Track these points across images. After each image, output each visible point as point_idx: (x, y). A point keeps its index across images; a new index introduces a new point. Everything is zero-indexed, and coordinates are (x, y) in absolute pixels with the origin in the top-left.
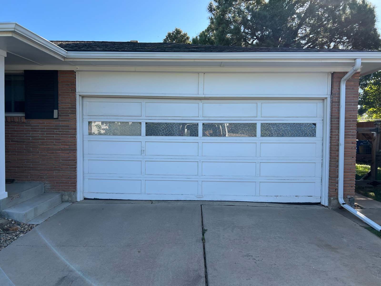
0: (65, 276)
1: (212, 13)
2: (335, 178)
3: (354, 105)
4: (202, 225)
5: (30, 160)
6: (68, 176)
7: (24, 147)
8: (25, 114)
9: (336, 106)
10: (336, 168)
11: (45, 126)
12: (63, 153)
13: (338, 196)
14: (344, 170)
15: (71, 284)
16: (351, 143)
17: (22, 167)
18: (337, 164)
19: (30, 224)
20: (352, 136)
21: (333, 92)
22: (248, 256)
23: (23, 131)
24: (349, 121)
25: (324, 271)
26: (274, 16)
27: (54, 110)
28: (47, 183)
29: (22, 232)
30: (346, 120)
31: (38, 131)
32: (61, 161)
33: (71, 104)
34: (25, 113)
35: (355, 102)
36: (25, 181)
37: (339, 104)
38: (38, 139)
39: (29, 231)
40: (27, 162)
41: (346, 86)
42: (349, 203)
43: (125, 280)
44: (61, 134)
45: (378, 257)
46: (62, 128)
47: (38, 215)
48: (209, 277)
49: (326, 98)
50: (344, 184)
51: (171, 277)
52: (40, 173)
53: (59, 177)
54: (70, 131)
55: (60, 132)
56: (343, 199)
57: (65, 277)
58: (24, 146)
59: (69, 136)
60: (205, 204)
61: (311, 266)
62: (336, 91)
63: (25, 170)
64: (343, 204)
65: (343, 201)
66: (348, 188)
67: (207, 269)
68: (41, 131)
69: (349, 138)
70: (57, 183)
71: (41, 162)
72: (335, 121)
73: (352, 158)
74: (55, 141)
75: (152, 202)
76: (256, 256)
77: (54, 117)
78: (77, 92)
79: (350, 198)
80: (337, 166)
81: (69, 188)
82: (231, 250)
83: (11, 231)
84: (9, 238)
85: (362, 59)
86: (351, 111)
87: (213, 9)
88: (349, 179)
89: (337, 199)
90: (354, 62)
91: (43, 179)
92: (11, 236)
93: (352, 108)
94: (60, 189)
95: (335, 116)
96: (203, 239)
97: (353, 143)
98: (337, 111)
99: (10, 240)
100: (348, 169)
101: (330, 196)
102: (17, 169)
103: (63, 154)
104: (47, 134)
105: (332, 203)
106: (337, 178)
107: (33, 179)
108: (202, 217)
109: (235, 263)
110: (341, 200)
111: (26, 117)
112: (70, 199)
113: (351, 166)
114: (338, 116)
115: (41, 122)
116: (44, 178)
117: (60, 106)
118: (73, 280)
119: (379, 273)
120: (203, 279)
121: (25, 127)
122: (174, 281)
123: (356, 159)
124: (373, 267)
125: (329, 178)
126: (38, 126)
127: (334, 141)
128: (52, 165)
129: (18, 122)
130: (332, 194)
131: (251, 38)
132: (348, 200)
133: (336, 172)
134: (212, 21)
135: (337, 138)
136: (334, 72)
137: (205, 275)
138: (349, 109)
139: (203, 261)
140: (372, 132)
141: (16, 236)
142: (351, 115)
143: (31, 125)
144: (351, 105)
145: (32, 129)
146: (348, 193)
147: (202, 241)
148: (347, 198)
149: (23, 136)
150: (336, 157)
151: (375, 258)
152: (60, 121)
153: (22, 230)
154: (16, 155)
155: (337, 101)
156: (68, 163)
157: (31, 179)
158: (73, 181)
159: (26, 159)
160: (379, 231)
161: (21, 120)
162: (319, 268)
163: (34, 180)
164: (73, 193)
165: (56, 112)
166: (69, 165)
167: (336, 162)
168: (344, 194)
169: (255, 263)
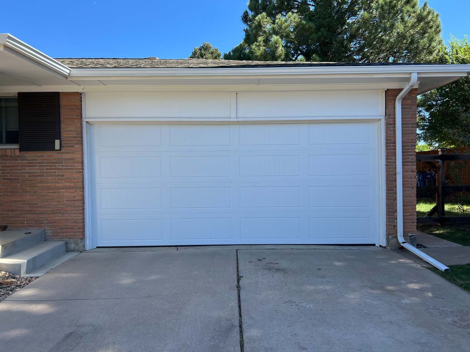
0: (73, 331)
1: (248, 24)
2: (393, 213)
3: (412, 127)
4: (238, 271)
5: (27, 202)
6: (74, 220)
7: (19, 186)
8: (19, 146)
9: (392, 129)
10: (394, 201)
11: (44, 159)
12: (67, 192)
13: (397, 235)
14: (403, 203)
15: (80, 339)
16: (410, 172)
17: (17, 210)
18: (395, 197)
19: (28, 277)
20: (411, 164)
21: (387, 112)
22: (291, 302)
23: (17, 166)
24: (407, 146)
25: (377, 314)
26: (321, 27)
27: (56, 140)
28: (48, 229)
29: (18, 286)
30: (403, 144)
31: (36, 166)
32: (65, 202)
33: (76, 132)
34: (19, 144)
35: (413, 124)
36: (21, 227)
37: (394, 126)
38: (35, 176)
39: (27, 284)
40: (23, 204)
41: (402, 106)
42: (410, 242)
43: (145, 333)
44: (65, 169)
45: (440, 299)
46: (65, 162)
47: (38, 267)
48: (244, 326)
49: (380, 120)
50: (403, 219)
51: (199, 328)
52: (39, 218)
53: (61, 222)
54: (75, 164)
55: (63, 166)
56: (404, 237)
57: (72, 333)
58: (19, 184)
59: (75, 171)
60: (241, 249)
61: (362, 310)
62: (391, 111)
63: (21, 214)
64: (403, 243)
65: (403, 239)
66: (408, 224)
67: (242, 318)
68: (40, 166)
69: (408, 165)
70: (60, 229)
71: (40, 203)
72: (391, 147)
73: (411, 188)
74: (57, 177)
75: (177, 248)
76: (300, 302)
77: (56, 149)
78: (83, 118)
79: (411, 236)
80: (395, 199)
81: (75, 234)
82: (271, 297)
83: (4, 285)
84: (3, 293)
85: (418, 73)
86: (409, 134)
87: (248, 19)
88: (409, 214)
89: (396, 237)
90: (410, 76)
91: (43, 225)
92: (5, 291)
93: (410, 131)
94: (64, 236)
95: (391, 140)
96: (238, 287)
97: (412, 171)
98: (394, 134)
99: (3, 295)
100: (407, 202)
101: (388, 235)
102: (10, 213)
103: (68, 194)
104: (47, 169)
105: (390, 243)
106: (395, 213)
107: (30, 225)
108: (238, 263)
109: (275, 310)
110: (401, 239)
111: (21, 150)
112: (77, 248)
113: (411, 198)
114: (395, 140)
115: (39, 155)
116: (44, 223)
117: (64, 135)
118: (83, 335)
119: (440, 315)
120: (237, 329)
121: (20, 161)
122: (203, 332)
123: (416, 190)
124: (433, 309)
125: (386, 214)
126: (36, 160)
127: (391, 170)
128: (54, 207)
129: (11, 156)
130: (390, 232)
131: (295, 53)
132: (409, 238)
133: (394, 205)
134: (247, 34)
135: (394, 166)
136: (387, 89)
137: (240, 324)
138: (406, 132)
139: (237, 309)
140: (436, 160)
141: (11, 291)
142: (409, 138)
143: (27, 159)
144: (409, 127)
145: (28, 163)
146: (409, 230)
147: (236, 288)
148: (407, 235)
149: (18, 173)
150: (394, 189)
151: (437, 299)
152: (63, 153)
153: (18, 284)
154: (8, 196)
155: (392, 123)
156: (74, 204)
157: (27, 224)
158: (80, 225)
159: (21, 201)
160: (444, 271)
161: (14, 153)
162: (372, 312)
163: (32, 226)
164: (81, 240)
165: (57, 142)
166: (75, 207)
167: (393, 195)
168: (404, 232)
169: (298, 309)
